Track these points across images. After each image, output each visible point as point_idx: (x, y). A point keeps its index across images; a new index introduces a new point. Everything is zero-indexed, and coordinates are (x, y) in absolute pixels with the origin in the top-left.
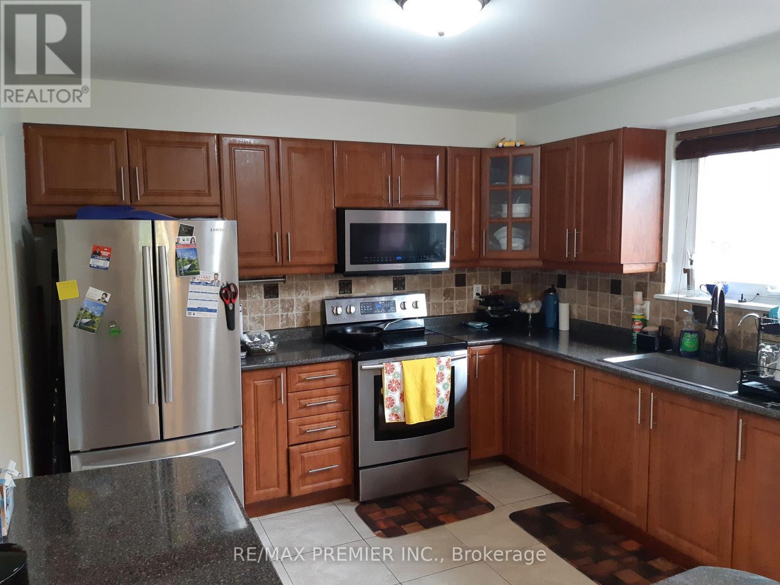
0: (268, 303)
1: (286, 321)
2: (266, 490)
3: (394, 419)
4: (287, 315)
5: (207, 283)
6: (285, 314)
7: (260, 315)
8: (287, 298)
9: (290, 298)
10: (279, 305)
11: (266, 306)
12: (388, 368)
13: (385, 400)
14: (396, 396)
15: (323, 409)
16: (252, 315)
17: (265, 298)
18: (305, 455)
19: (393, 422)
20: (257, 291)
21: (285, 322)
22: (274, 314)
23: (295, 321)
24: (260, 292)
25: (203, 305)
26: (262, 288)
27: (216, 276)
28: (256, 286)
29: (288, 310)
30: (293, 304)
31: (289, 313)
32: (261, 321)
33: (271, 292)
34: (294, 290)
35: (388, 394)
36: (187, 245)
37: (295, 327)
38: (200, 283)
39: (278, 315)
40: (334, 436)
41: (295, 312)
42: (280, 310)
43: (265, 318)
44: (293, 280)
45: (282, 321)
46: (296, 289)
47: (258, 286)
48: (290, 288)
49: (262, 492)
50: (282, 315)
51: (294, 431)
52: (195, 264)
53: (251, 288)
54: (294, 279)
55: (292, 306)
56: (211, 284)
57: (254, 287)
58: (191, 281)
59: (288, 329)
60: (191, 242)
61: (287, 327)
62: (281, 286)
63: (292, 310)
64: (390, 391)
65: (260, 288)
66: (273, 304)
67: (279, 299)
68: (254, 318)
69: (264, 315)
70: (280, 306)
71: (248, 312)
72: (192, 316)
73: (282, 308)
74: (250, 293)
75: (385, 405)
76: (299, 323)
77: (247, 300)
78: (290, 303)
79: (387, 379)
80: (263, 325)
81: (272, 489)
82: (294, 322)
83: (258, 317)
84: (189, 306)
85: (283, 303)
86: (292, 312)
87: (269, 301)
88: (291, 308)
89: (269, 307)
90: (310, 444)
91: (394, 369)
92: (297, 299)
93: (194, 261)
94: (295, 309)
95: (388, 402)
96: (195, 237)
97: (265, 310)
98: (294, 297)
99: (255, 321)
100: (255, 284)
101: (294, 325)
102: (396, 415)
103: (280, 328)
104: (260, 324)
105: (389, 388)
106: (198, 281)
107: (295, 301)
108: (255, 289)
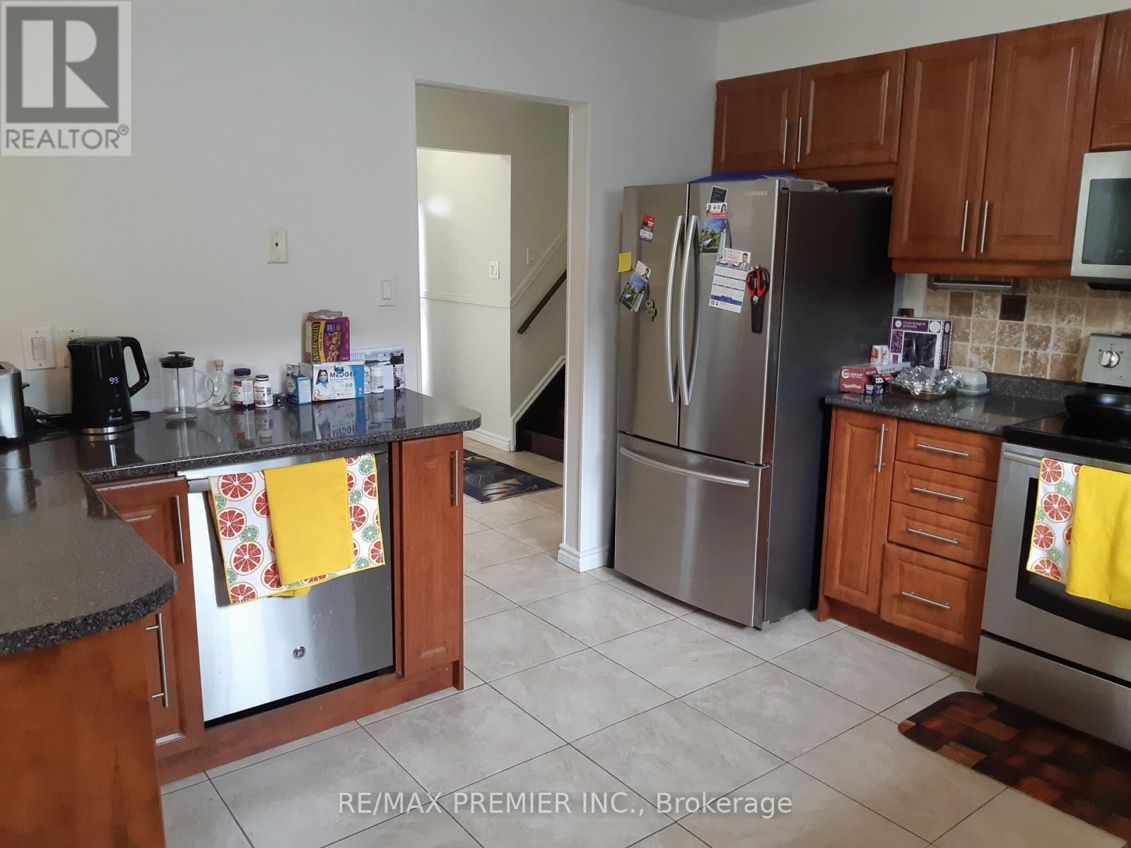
0: (1004, 327)
1: (1033, 364)
2: (850, 590)
3: (1048, 571)
4: (1036, 353)
5: (734, 265)
6: (1031, 351)
7: (988, 345)
8: (1040, 323)
9: (1044, 325)
10: (1024, 333)
11: (1001, 333)
12: (1049, 470)
13: (1034, 528)
14: (1059, 528)
15: (945, 507)
16: (977, 344)
17: (1001, 318)
18: (907, 566)
19: (1043, 575)
20: (989, 305)
21: (1029, 365)
22: (1013, 348)
23: (1049, 367)
24: (994, 307)
25: (727, 294)
26: (999, 301)
27: (745, 256)
28: (989, 297)
29: (1037, 345)
30: (1049, 336)
31: (1040, 352)
32: (988, 357)
33: (1013, 309)
34: (1055, 312)
35: (1043, 519)
36: (718, 214)
37: (1048, 378)
38: (726, 264)
39: (1019, 352)
40: (958, 559)
41: (1051, 351)
42: (1024, 343)
43: (997, 352)
44: (1054, 293)
45: (1024, 362)
46: (1059, 312)
47: (993, 296)
48: (1046, 307)
49: (845, 589)
50: (1026, 353)
51: (900, 524)
52: (716, 238)
53: (981, 298)
54: (1058, 289)
55: (1047, 340)
56: (738, 268)
57: (986, 298)
58: (717, 261)
59: (1033, 378)
60: (722, 211)
61: (1031, 375)
62: (1031, 301)
63: (1046, 346)
64: (1047, 514)
65: (994, 301)
66: (1013, 331)
67: (1026, 322)
68: (979, 349)
69: (995, 347)
70: (1024, 335)
71: (970, 338)
72: (715, 306)
73: (1029, 340)
74: (978, 306)
75: (1033, 539)
76: (1055, 372)
77: (973, 318)
78: (1044, 333)
79: (1044, 490)
80: (991, 362)
81: (858, 593)
82: (1046, 368)
83: (986, 349)
84: (713, 293)
85: (1031, 332)
86: (1045, 349)
87: (1007, 326)
88: (1044, 343)
89: (1005, 334)
90: (916, 553)
91: (1059, 474)
92: (1058, 329)
93: (716, 234)
94: (1051, 345)
95: (1042, 536)
96: (726, 204)
97: (997, 339)
98: (1053, 324)
99: (979, 354)
100: (987, 291)
101: (1044, 373)
102: (1054, 566)
103: (1020, 374)
104: (987, 362)
105: (1047, 509)
106: (725, 262)
107: (1053, 331)
108: (987, 302)
